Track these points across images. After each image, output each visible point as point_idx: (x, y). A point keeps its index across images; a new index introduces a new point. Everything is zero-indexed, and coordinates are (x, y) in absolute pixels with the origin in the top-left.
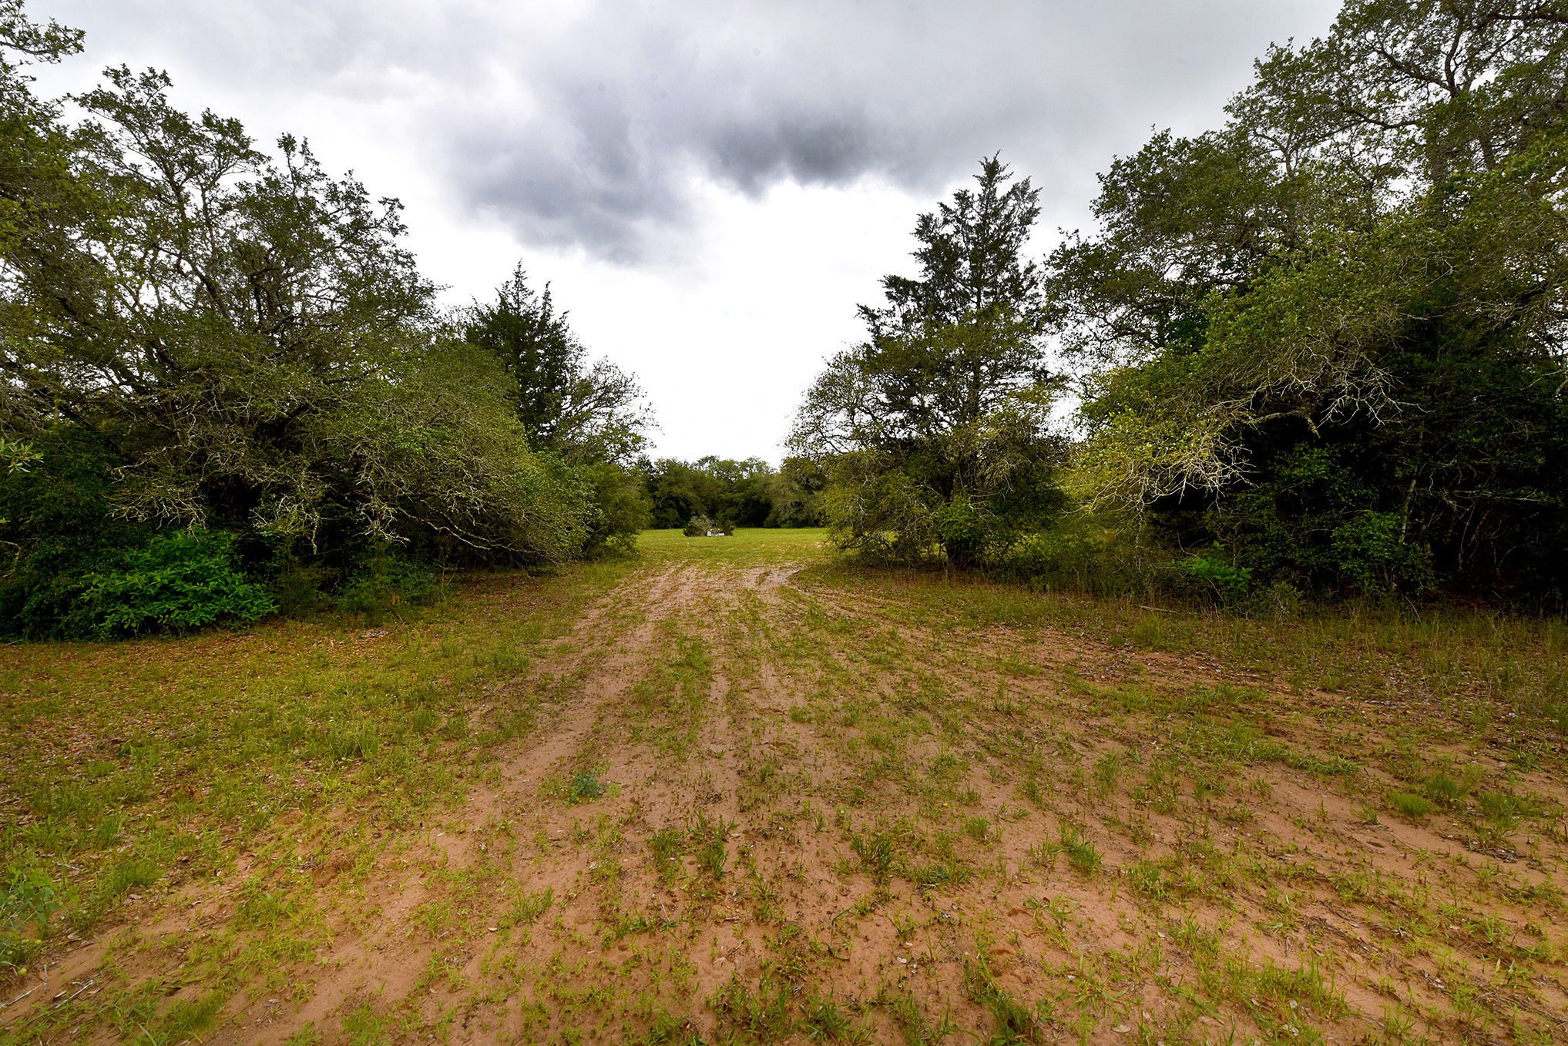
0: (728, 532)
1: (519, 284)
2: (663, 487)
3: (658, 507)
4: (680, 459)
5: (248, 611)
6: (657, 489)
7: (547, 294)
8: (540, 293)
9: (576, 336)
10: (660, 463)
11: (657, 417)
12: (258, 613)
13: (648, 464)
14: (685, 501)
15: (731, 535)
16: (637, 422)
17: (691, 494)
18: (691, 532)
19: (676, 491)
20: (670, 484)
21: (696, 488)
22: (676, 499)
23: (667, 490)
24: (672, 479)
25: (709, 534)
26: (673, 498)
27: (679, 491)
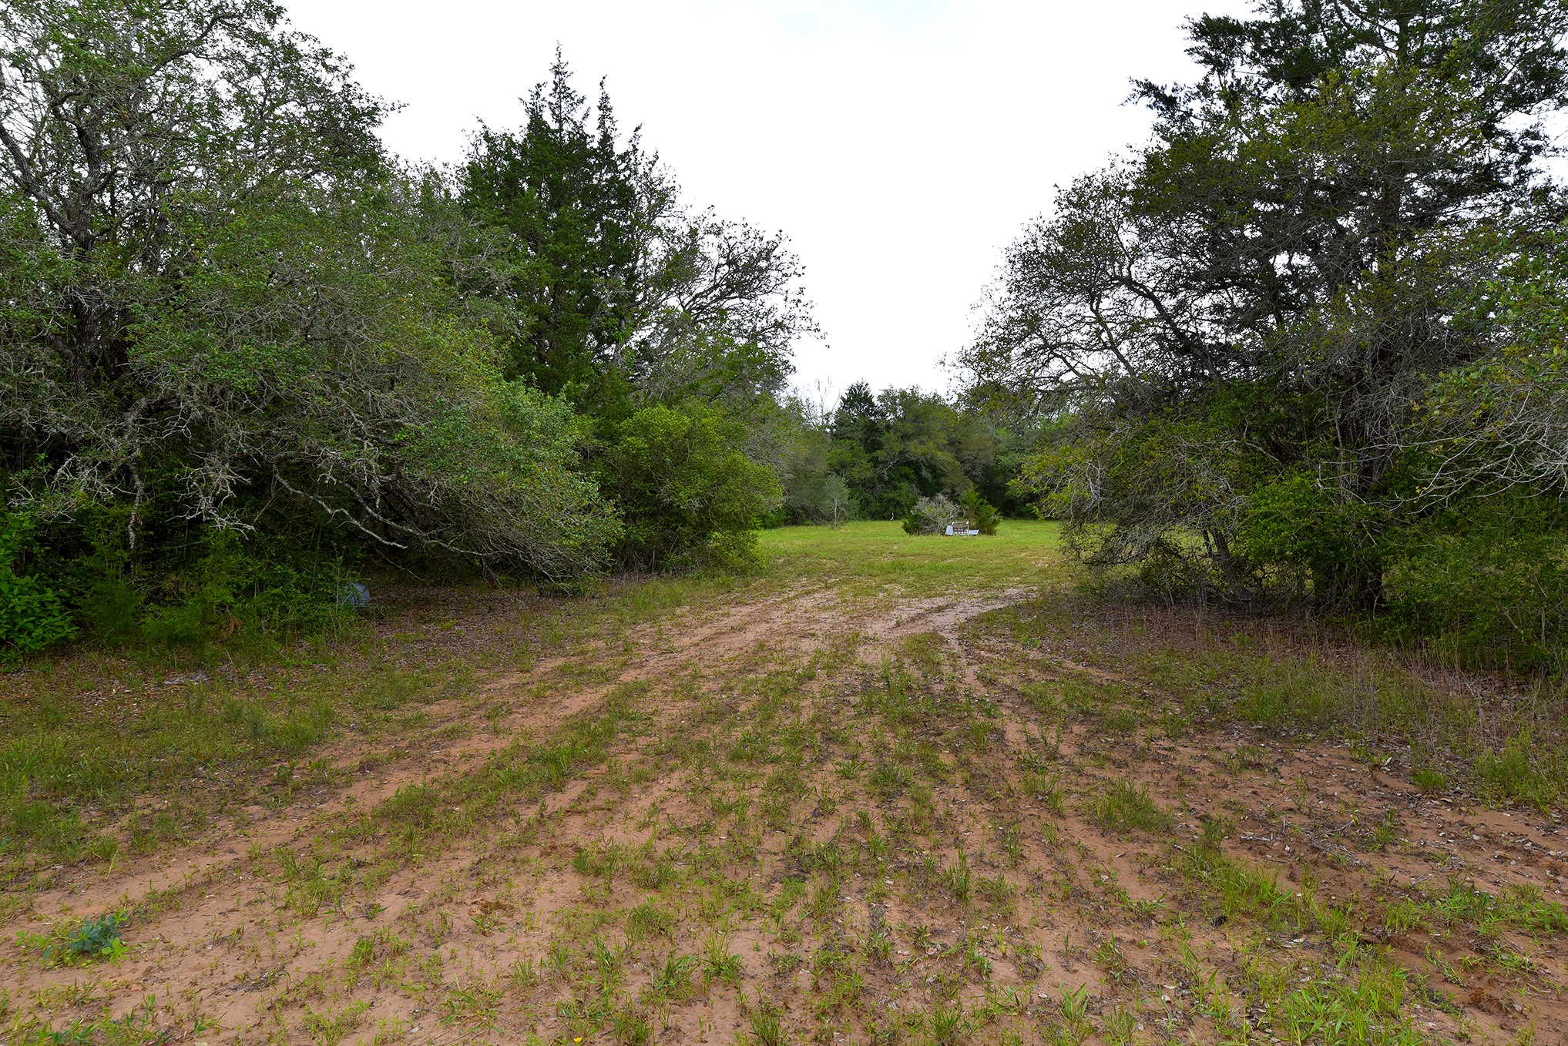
0: (986, 528)
1: (562, 91)
2: (892, 445)
3: (881, 479)
4: (925, 391)
5: (30, 634)
6: (880, 446)
7: (605, 98)
8: (593, 102)
9: (671, 173)
10: (887, 396)
11: (816, 315)
12: (43, 640)
13: (867, 399)
14: (933, 468)
15: (991, 532)
16: (778, 325)
17: (944, 457)
18: (917, 526)
19: (916, 449)
20: (905, 437)
21: (953, 444)
22: (915, 465)
23: (898, 447)
24: (909, 428)
25: (949, 530)
26: (909, 463)
27: (921, 449)
